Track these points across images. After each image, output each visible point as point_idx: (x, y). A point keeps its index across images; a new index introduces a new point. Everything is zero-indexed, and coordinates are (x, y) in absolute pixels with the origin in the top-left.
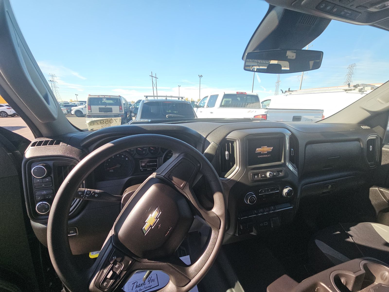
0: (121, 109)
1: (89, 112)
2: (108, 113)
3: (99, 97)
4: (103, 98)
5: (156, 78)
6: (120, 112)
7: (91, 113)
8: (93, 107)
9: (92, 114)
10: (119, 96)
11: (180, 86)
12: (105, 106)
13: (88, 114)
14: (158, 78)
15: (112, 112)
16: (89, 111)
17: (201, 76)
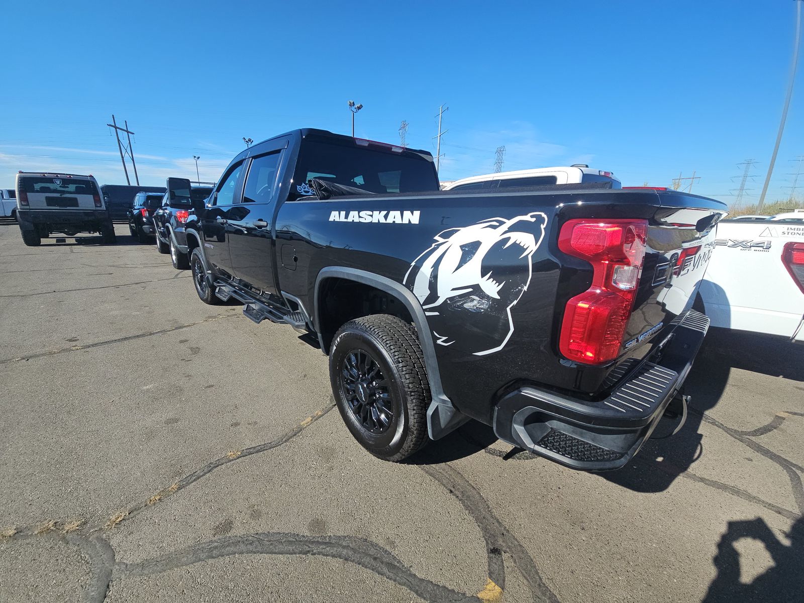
0: (97, 201)
1: (23, 205)
2: (68, 208)
3: (44, 176)
4: (55, 179)
5: (128, 132)
6: (96, 206)
7: (28, 207)
8: (30, 195)
9: (30, 209)
10: (91, 176)
11: (198, 158)
12: (60, 194)
13: (21, 209)
14: (133, 134)
15: (78, 206)
16: (23, 203)
17: (250, 140)
